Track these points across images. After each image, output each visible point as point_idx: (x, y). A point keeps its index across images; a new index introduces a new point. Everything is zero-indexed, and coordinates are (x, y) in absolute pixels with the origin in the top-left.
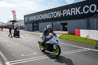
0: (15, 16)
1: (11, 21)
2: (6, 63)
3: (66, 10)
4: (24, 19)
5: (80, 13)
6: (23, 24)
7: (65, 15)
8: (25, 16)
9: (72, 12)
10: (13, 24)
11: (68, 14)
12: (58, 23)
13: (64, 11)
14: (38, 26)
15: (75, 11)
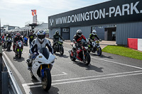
0: (35, 18)
1: (30, 25)
2: (23, 85)
3: (113, 8)
4: (49, 21)
5: (137, 12)
6: (46, 30)
7: (113, 15)
8: (49, 18)
9: (124, 10)
10: (33, 28)
11: (117, 13)
12: (101, 27)
13: (110, 8)
14: (69, 33)
15: (130, 9)
